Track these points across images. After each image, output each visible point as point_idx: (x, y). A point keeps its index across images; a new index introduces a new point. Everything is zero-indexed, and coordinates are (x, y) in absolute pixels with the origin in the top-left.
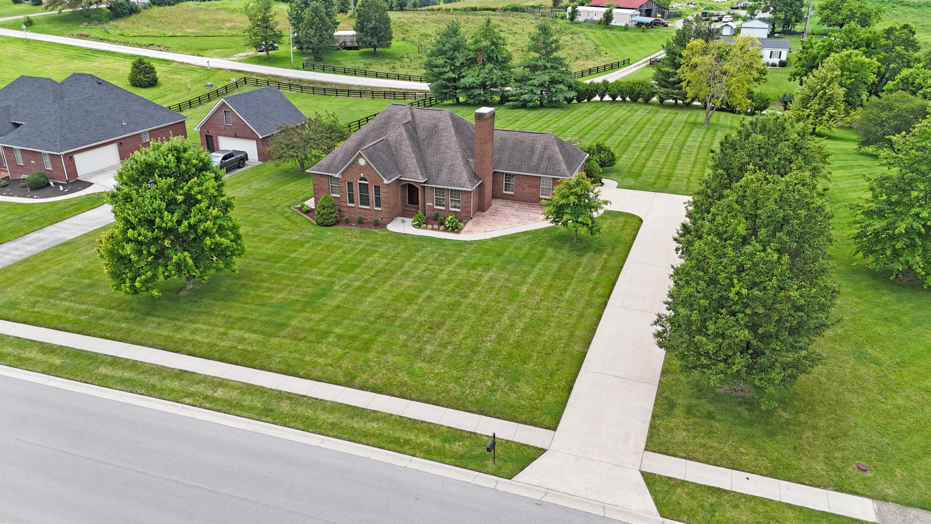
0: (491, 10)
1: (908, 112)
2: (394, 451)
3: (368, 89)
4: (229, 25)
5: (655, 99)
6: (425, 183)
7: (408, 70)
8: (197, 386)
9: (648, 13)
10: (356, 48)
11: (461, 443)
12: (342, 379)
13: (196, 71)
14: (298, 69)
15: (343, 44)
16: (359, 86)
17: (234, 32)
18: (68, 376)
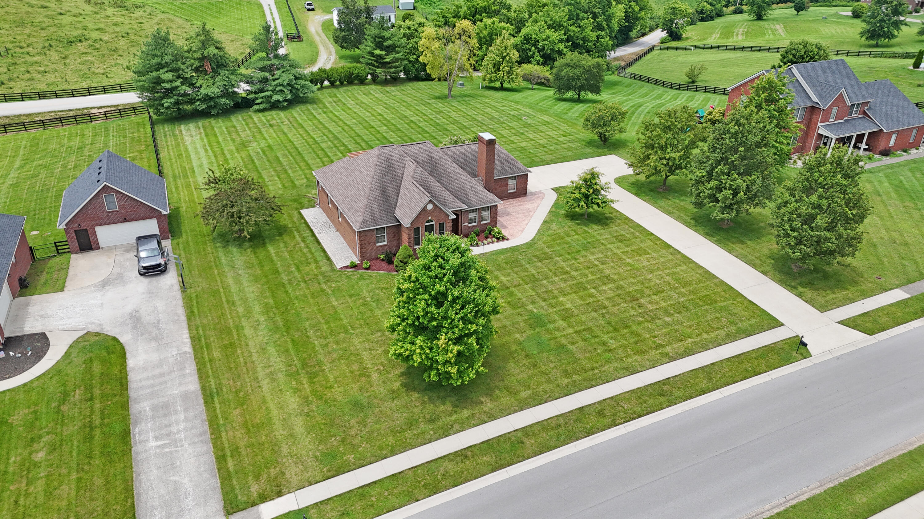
5: (369, 79)
11: (771, 354)
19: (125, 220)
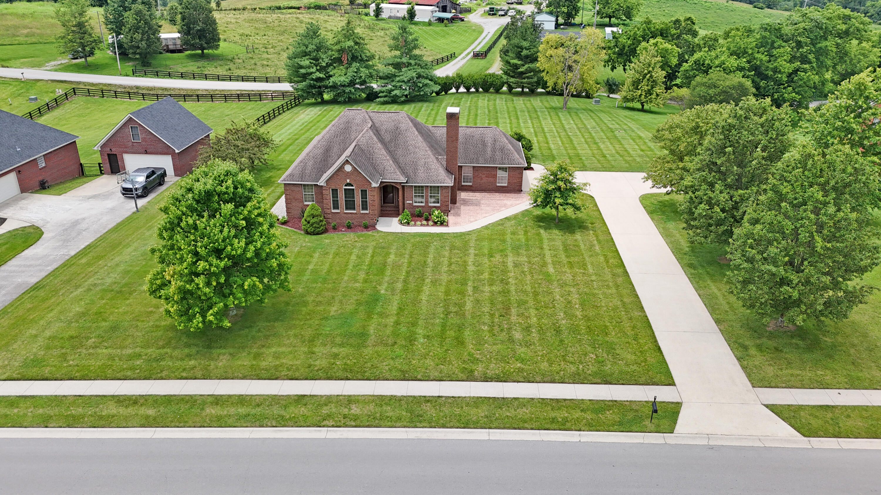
0: (294, 8)
1: (730, 88)
2: (560, 430)
3: (217, 92)
4: (25, 31)
5: (505, 89)
6: (406, 183)
7: (245, 71)
8: (328, 407)
9: (444, 9)
10: (180, 51)
11: (611, 412)
12: (461, 375)
13: (10, 85)
14: (127, 76)
15: (165, 48)
16: (206, 90)
17: (34, 40)
18: (177, 424)
19: (146, 152)
